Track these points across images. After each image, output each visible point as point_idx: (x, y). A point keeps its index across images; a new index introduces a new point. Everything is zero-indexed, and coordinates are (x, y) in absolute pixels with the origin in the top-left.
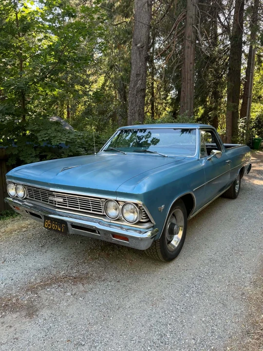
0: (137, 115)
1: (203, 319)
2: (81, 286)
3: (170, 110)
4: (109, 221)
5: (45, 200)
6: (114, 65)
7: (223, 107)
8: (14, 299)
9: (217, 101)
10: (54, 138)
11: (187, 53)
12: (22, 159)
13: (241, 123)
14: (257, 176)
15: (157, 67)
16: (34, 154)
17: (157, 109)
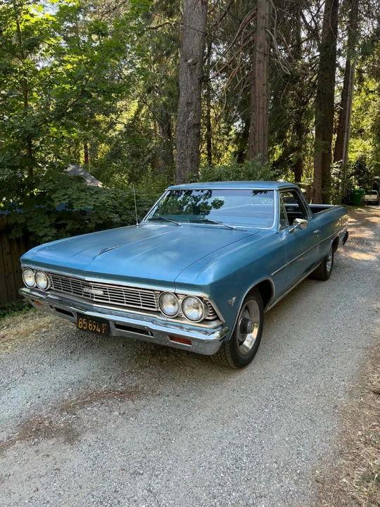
0: (188, 161)
1: (287, 439)
2: (130, 402)
3: (233, 150)
4: (165, 319)
5: (78, 292)
6: (153, 87)
7: (310, 147)
8: (46, 422)
9: (301, 138)
10: (77, 201)
11: (259, 69)
12: (30, 229)
13: (335, 168)
14: (357, 246)
15: (214, 87)
16: (48, 224)
17: (215, 148)
